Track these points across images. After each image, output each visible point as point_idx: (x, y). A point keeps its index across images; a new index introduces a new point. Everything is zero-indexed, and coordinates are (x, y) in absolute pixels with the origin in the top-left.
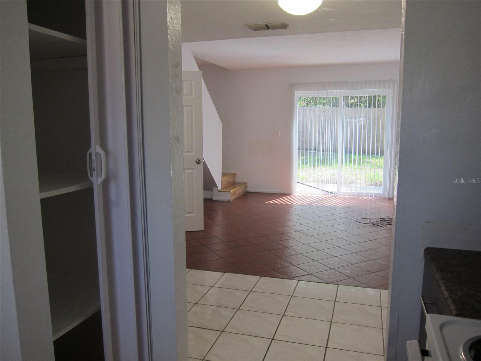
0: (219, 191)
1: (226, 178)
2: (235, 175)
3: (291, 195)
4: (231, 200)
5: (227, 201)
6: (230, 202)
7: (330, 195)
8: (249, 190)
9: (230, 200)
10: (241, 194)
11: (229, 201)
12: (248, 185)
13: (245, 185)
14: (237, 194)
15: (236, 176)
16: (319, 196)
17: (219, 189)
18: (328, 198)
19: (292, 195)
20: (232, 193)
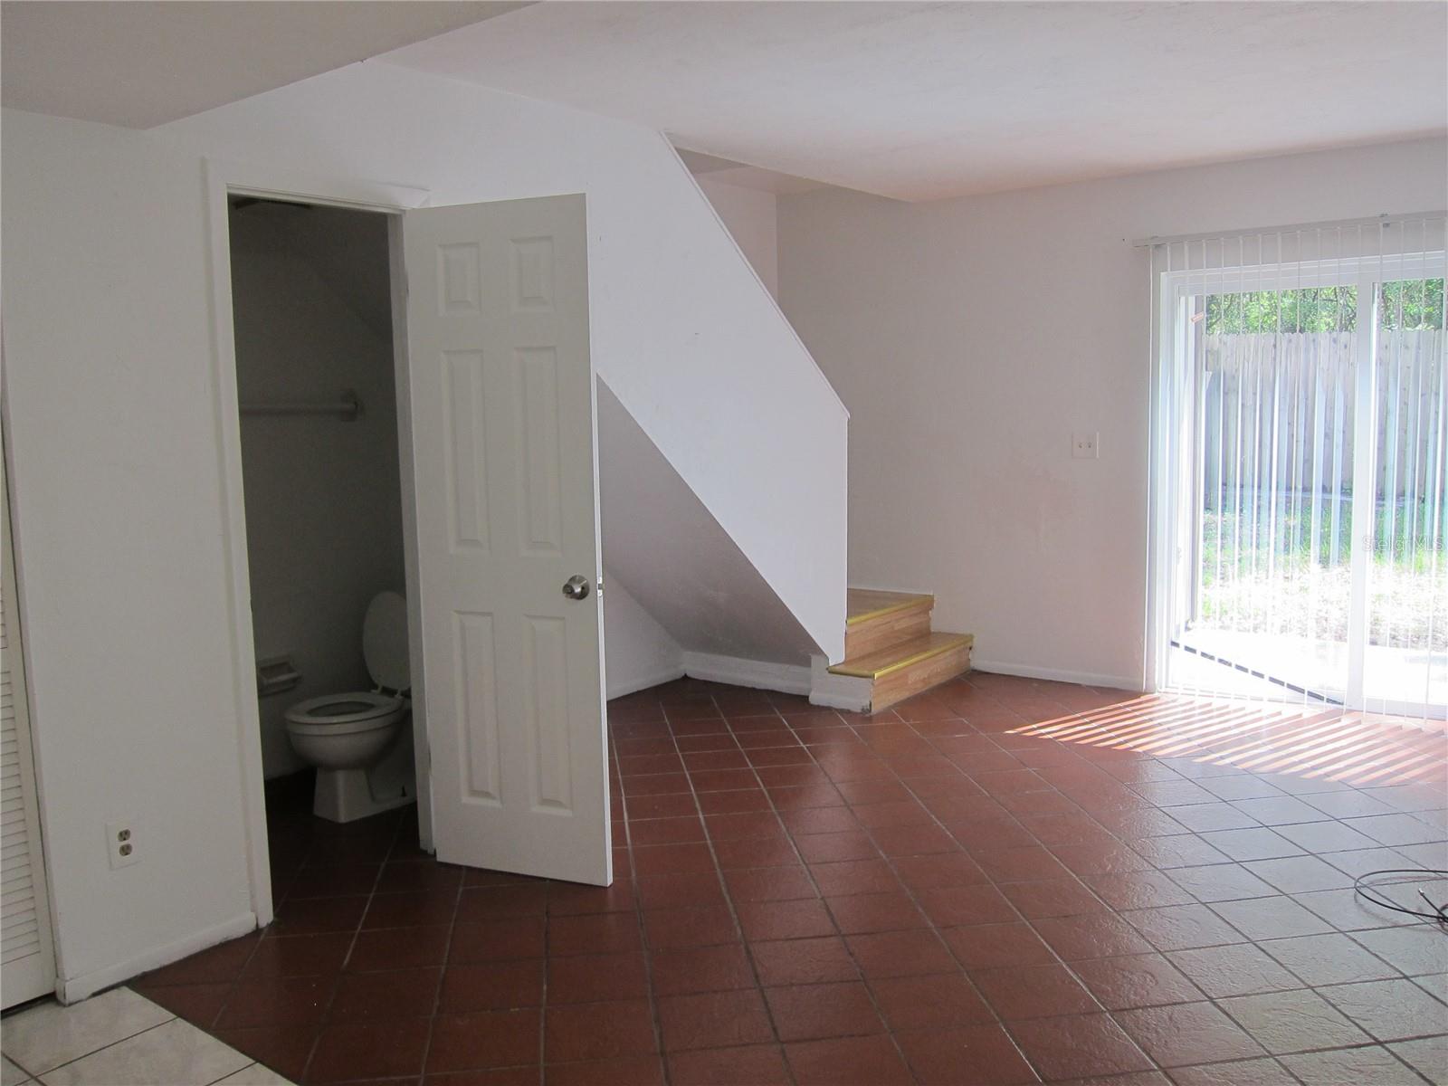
0: (830, 672)
1: (870, 619)
2: (926, 604)
3: (1137, 694)
4: (875, 710)
5: (858, 710)
6: (870, 719)
7: (1309, 709)
8: (980, 662)
9: (870, 711)
10: (936, 682)
11: (865, 716)
12: (976, 642)
13: (966, 643)
14: (910, 682)
15: (930, 607)
16: (1259, 711)
17: (831, 664)
18: (1298, 722)
19: (1143, 698)
20: (876, 683)
